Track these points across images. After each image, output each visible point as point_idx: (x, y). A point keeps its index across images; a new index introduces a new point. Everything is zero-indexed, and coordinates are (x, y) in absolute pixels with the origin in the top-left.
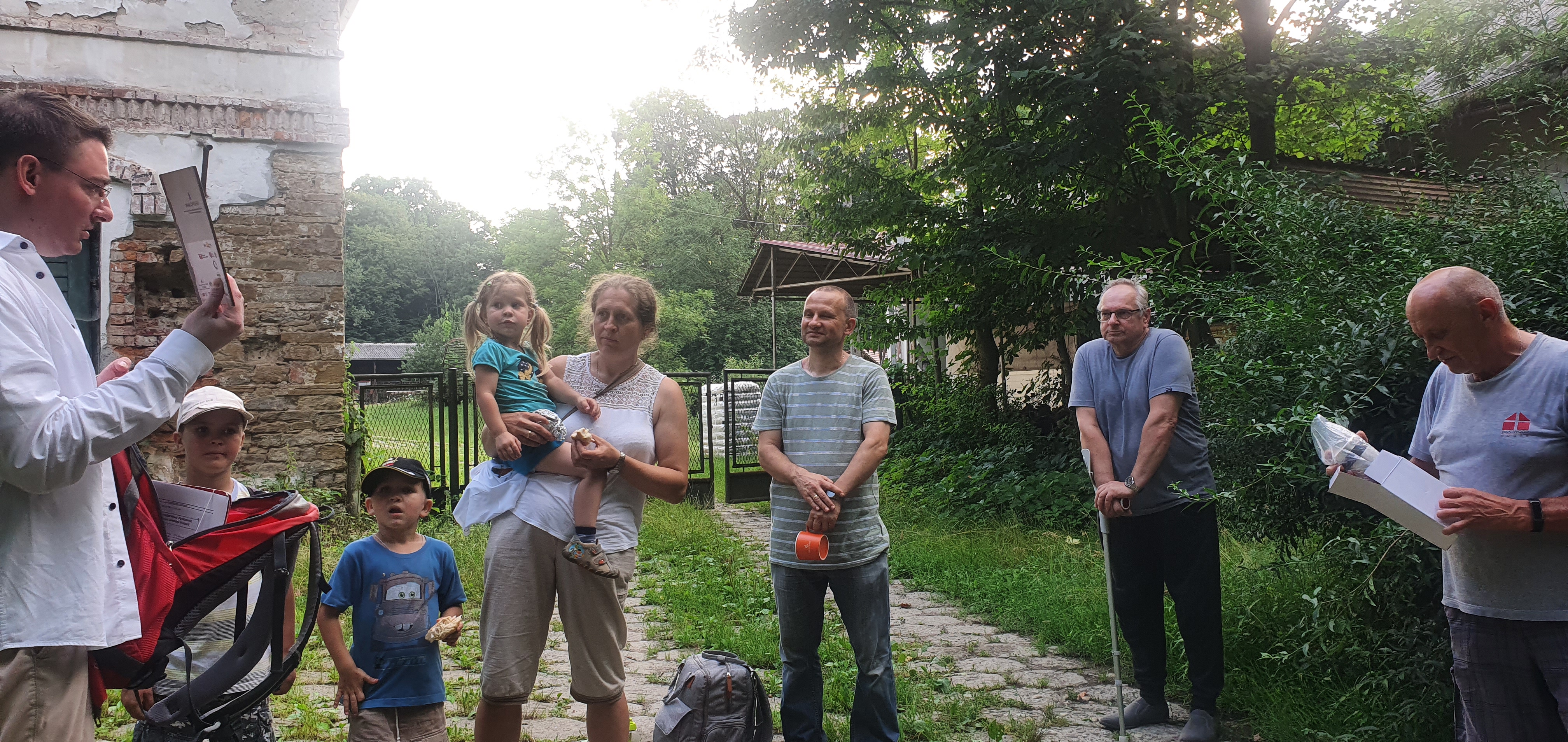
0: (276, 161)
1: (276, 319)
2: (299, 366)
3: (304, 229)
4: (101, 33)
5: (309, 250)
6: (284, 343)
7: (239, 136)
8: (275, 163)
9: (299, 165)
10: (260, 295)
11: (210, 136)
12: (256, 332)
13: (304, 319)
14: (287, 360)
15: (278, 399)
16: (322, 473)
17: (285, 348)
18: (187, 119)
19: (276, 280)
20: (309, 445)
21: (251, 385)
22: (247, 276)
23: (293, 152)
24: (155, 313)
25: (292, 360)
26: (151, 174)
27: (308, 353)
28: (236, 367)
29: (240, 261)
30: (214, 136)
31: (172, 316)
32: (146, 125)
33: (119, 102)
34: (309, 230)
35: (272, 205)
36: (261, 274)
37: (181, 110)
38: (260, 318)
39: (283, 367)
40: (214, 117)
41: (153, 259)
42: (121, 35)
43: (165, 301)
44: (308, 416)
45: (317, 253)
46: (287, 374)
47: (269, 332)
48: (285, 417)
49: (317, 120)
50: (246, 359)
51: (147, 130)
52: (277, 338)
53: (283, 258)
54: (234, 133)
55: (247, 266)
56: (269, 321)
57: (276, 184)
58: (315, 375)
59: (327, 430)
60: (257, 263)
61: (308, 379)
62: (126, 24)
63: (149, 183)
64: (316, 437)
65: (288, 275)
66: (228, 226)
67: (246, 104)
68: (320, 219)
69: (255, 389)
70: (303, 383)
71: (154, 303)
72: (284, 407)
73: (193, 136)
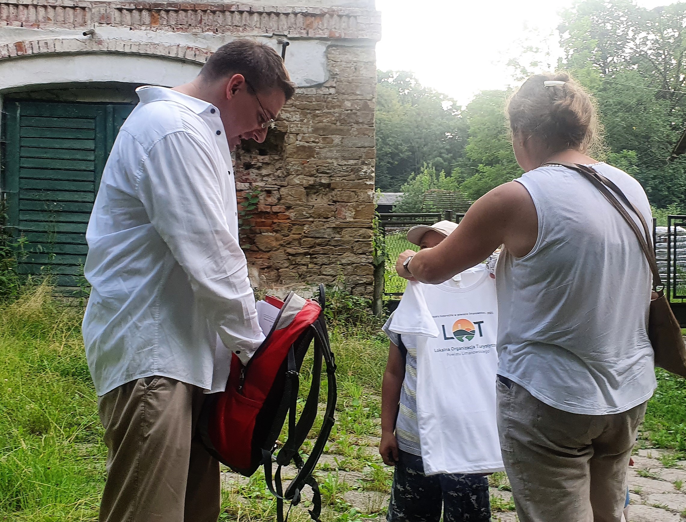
0: (330, 54)
1: (328, 171)
2: (342, 206)
3: (348, 104)
5: (351, 120)
6: (333, 189)
7: (305, 35)
8: (329, 55)
9: (346, 56)
10: (317, 154)
11: (286, 36)
12: (315, 181)
13: (347, 172)
14: (335, 202)
15: (328, 230)
16: (357, 285)
17: (334, 193)
18: (271, 24)
19: (328, 143)
20: (348, 264)
21: (311, 219)
22: (309, 140)
23: (342, 46)
24: (248, 166)
25: (339, 202)
27: (350, 197)
28: (301, 206)
29: (304, 129)
30: (289, 36)
31: (259, 168)
32: (244, 29)
33: (227, 13)
34: (352, 105)
35: (327, 87)
36: (318, 138)
37: (267, 18)
38: (317, 170)
39: (332, 207)
40: (289, 21)
43: (254, 158)
44: (348, 242)
45: (357, 123)
46: (335, 212)
47: (323, 181)
48: (333, 243)
49: (359, 21)
50: (308, 201)
52: (328, 185)
53: (334, 126)
54: (301, 33)
55: (309, 133)
56: (322, 173)
57: (330, 71)
58: (354, 213)
59: (361, 254)
60: (316, 130)
61: (349, 216)
64: (353, 258)
65: (337, 139)
66: (297, 103)
67: (311, 11)
68: (360, 97)
69: (313, 222)
70: (345, 219)
71: (248, 159)
72: (333, 236)
73: (275, 37)
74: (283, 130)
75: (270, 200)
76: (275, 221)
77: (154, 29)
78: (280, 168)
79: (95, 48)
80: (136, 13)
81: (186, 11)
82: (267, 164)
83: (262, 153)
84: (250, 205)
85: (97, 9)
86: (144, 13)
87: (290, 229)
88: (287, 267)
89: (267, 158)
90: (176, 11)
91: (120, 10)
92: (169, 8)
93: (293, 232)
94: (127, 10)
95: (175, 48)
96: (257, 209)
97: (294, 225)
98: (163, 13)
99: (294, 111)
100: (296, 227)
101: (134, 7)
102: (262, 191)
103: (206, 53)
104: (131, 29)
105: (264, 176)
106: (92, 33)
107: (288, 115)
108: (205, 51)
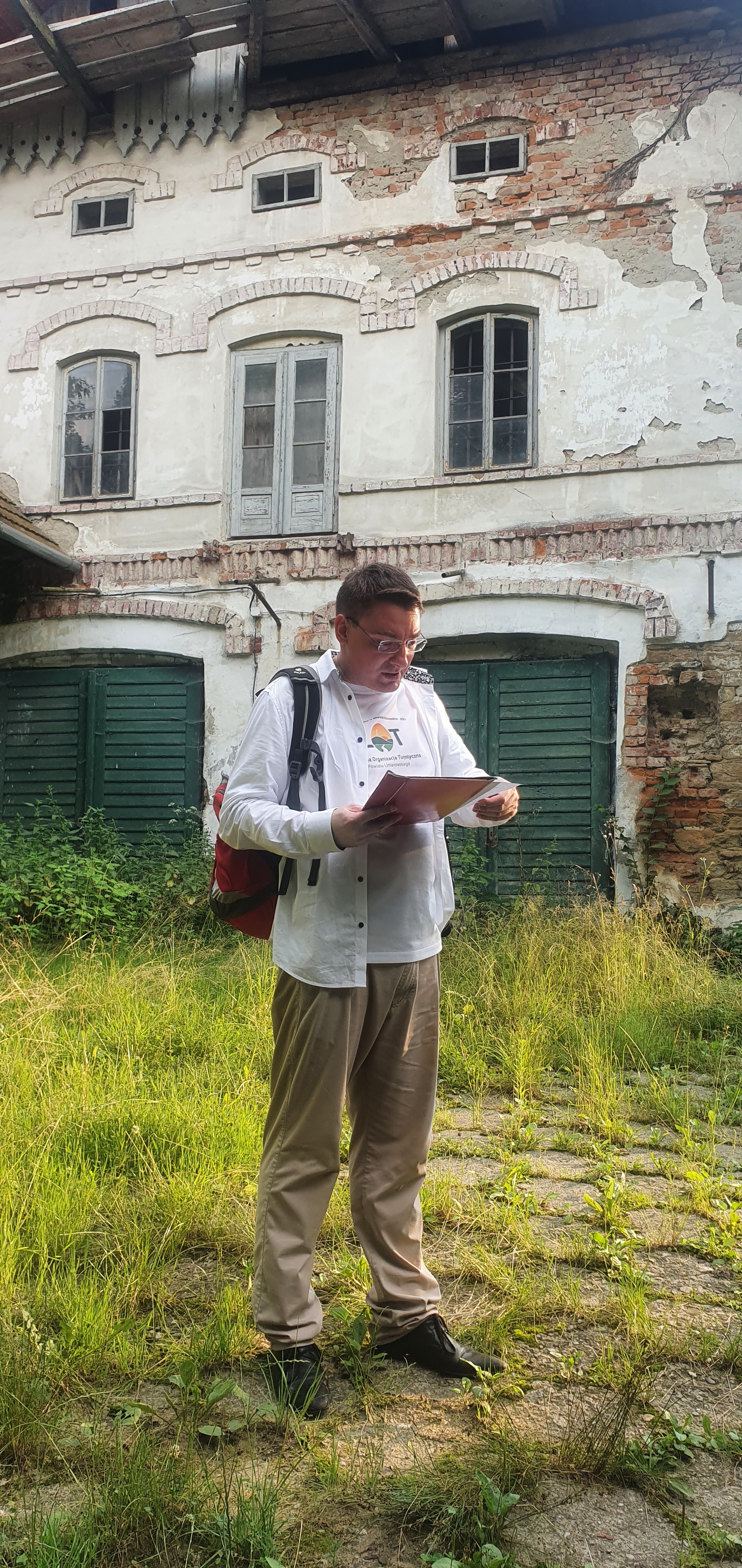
4: (623, 467)
11: (718, 553)
18: (698, 538)
24: (667, 735)
26: (663, 597)
30: (723, 552)
31: (682, 737)
32: (660, 550)
33: (637, 531)
37: (692, 531)
40: (724, 534)
41: (663, 681)
42: (640, 466)
43: (675, 723)
51: (661, 555)
62: (646, 456)
63: (661, 606)
66: (736, 643)
71: (665, 724)
73: (705, 556)
74: (715, 683)
75: (695, 781)
76: (703, 810)
77: (539, 561)
78: (713, 736)
79: (466, 593)
80: (517, 544)
81: (580, 533)
82: (695, 731)
83: (687, 715)
84: (666, 787)
85: (469, 543)
86: (528, 542)
87: (725, 822)
88: (722, 876)
89: (693, 723)
90: (569, 535)
91: (497, 541)
92: (559, 532)
93: (730, 826)
94: (506, 540)
95: (565, 584)
96: (677, 793)
97: (731, 815)
98: (551, 540)
99: (732, 655)
100: (734, 818)
101: (514, 536)
102: (684, 768)
103: (607, 586)
104: (510, 564)
105: (690, 747)
106: (462, 574)
107: (723, 661)
108: (605, 584)
